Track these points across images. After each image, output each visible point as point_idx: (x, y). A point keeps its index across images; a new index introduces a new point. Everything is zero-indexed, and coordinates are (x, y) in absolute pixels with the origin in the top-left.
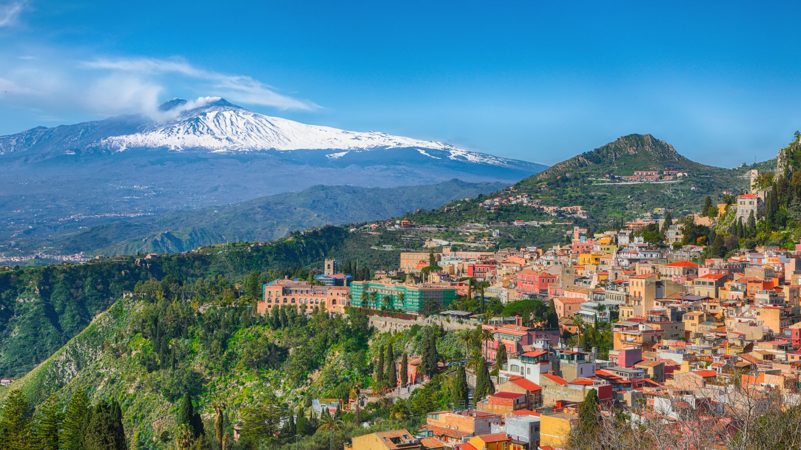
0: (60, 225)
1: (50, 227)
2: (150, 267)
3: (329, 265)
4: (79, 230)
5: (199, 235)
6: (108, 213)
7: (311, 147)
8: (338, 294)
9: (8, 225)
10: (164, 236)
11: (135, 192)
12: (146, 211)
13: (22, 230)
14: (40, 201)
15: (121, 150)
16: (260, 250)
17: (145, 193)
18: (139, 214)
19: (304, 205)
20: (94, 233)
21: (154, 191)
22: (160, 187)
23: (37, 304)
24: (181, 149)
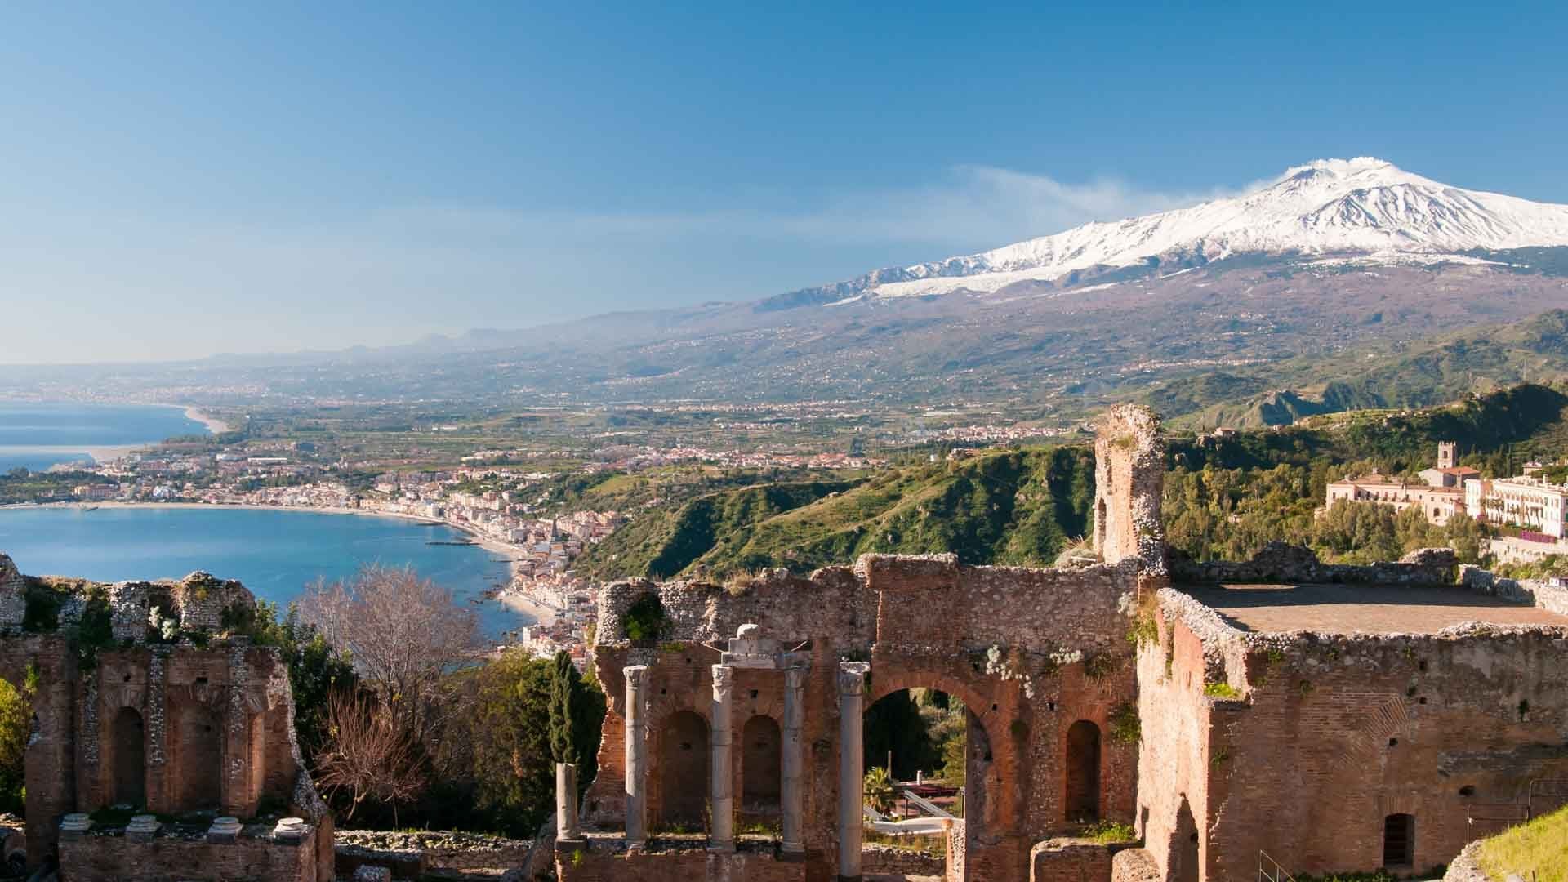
0: (1123, 379)
1: (1107, 382)
2: (1222, 449)
3: (1445, 453)
4: (1150, 386)
5: (1340, 396)
6: (1198, 358)
7: (1548, 244)
8: (1443, 500)
9: (1043, 380)
10: (1281, 397)
11: (1243, 323)
12: (1258, 356)
13: (1065, 387)
14: (1094, 341)
15: (1222, 257)
16: (1403, 424)
17: (1258, 325)
18: (1247, 361)
19: (1526, 344)
20: (1172, 392)
21: (1275, 323)
22: (1283, 316)
23: (1044, 503)
24: (1321, 251)
